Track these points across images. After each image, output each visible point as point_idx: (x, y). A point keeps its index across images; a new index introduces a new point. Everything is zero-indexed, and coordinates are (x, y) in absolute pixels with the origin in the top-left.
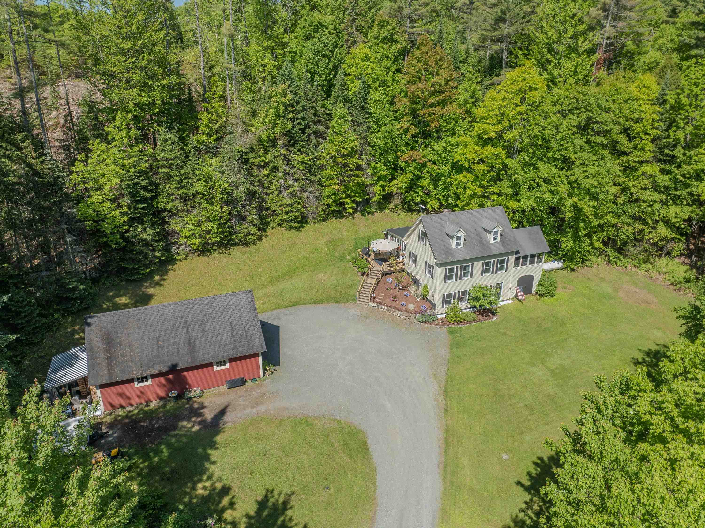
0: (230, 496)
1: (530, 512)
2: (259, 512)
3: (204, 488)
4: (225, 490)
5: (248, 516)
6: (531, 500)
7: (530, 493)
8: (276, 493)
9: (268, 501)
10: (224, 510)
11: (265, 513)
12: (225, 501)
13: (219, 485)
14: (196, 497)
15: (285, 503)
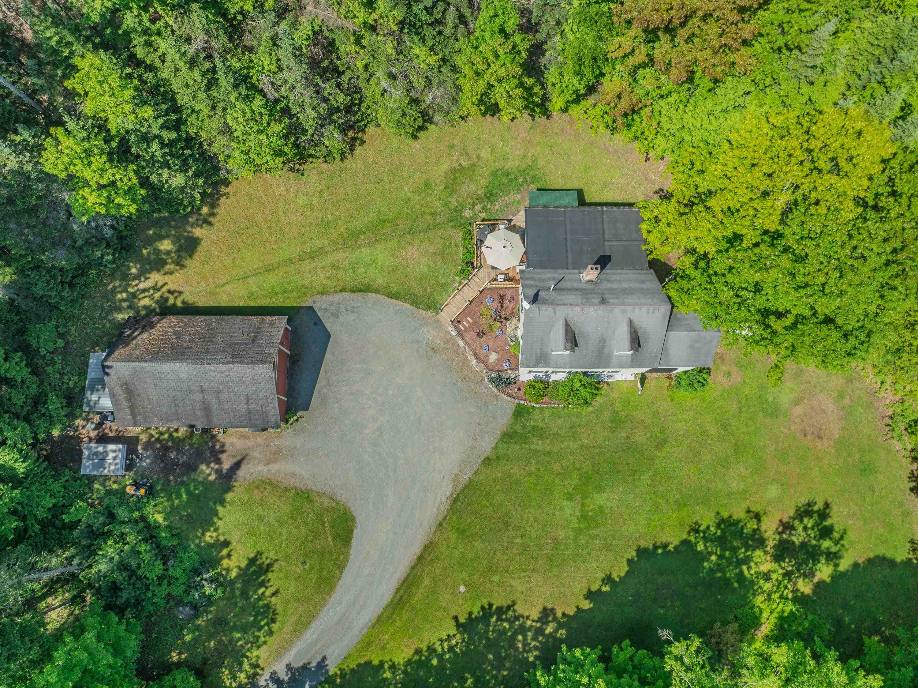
0: (229, 549)
1: (446, 645)
2: (249, 566)
3: (211, 537)
4: (226, 544)
5: (239, 567)
6: (454, 635)
7: (457, 630)
8: (264, 556)
9: (257, 560)
10: (222, 558)
11: (253, 568)
12: (225, 552)
13: (222, 538)
14: (205, 541)
15: (269, 566)
